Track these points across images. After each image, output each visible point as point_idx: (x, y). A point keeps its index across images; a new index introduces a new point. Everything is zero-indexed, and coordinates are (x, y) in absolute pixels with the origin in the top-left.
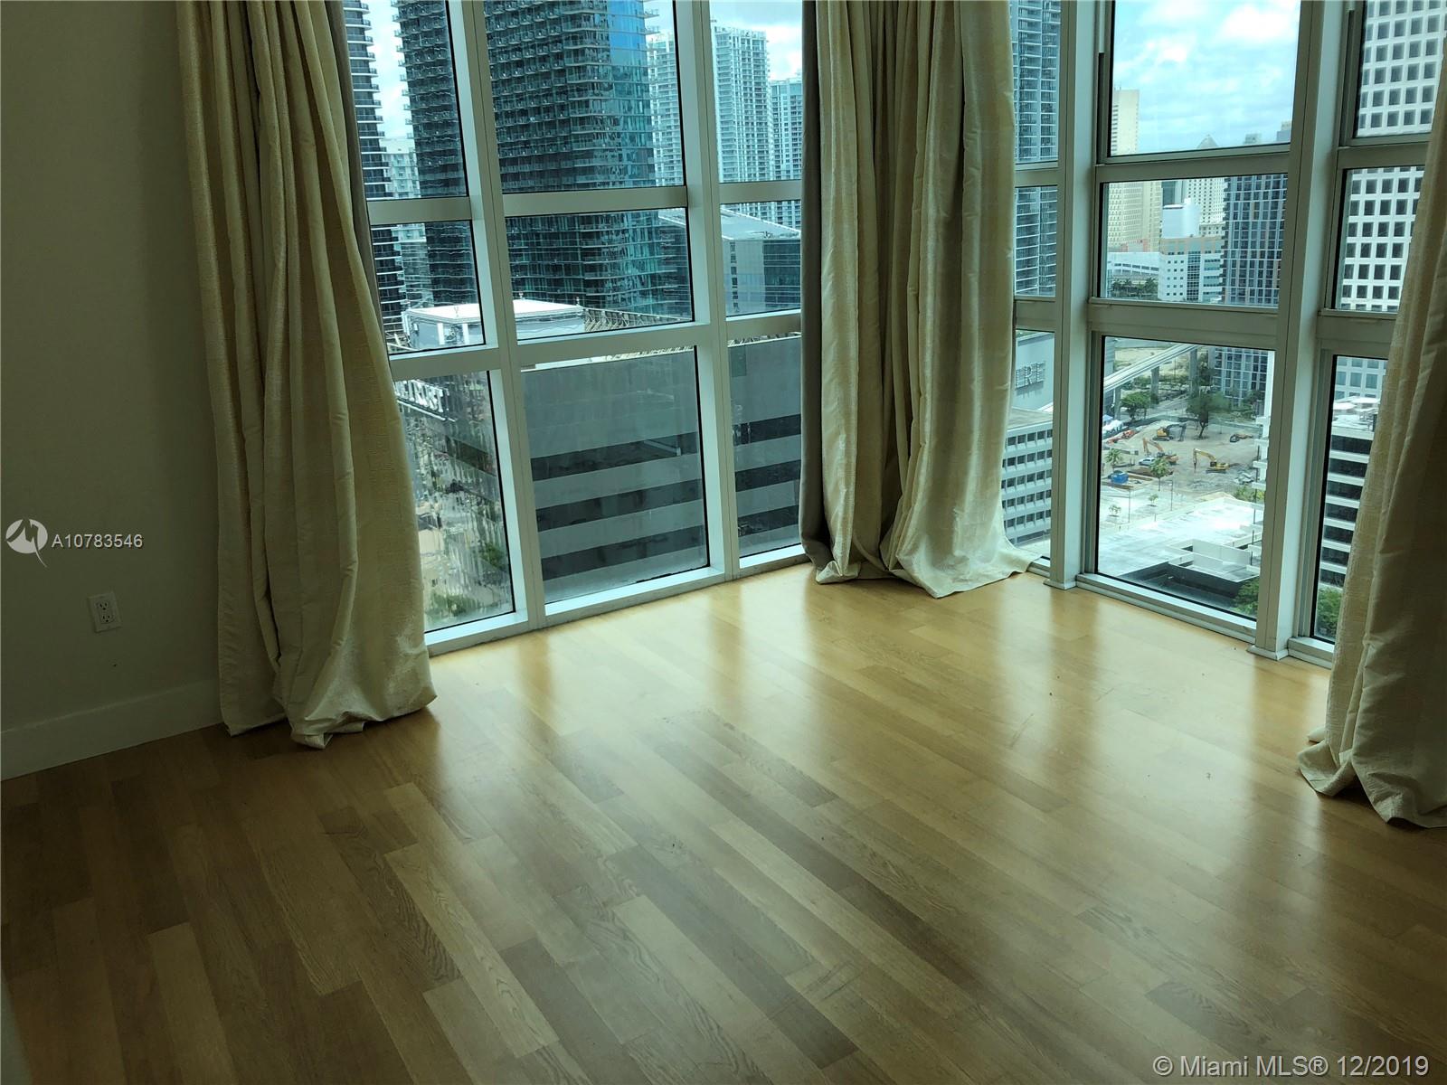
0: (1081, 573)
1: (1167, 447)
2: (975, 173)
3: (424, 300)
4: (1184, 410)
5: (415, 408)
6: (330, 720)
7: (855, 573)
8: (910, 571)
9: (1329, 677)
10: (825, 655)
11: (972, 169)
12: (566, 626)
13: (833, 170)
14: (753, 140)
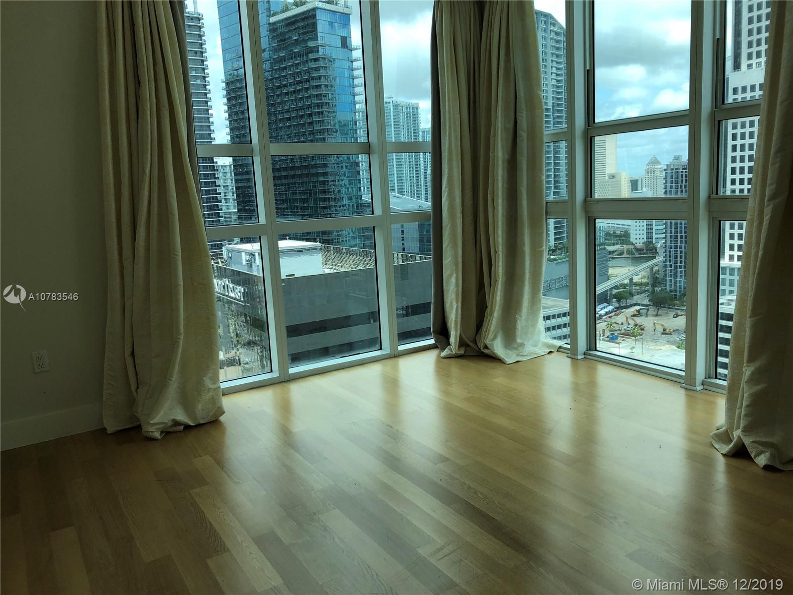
0: (587, 351)
1: (639, 320)
2: (523, 134)
3: (235, 242)
4: (648, 300)
5: (228, 298)
6: (163, 423)
7: (462, 352)
8: (493, 350)
9: (725, 399)
10: (446, 392)
11: (521, 132)
12: (300, 380)
13: (447, 133)
14: (412, 159)
